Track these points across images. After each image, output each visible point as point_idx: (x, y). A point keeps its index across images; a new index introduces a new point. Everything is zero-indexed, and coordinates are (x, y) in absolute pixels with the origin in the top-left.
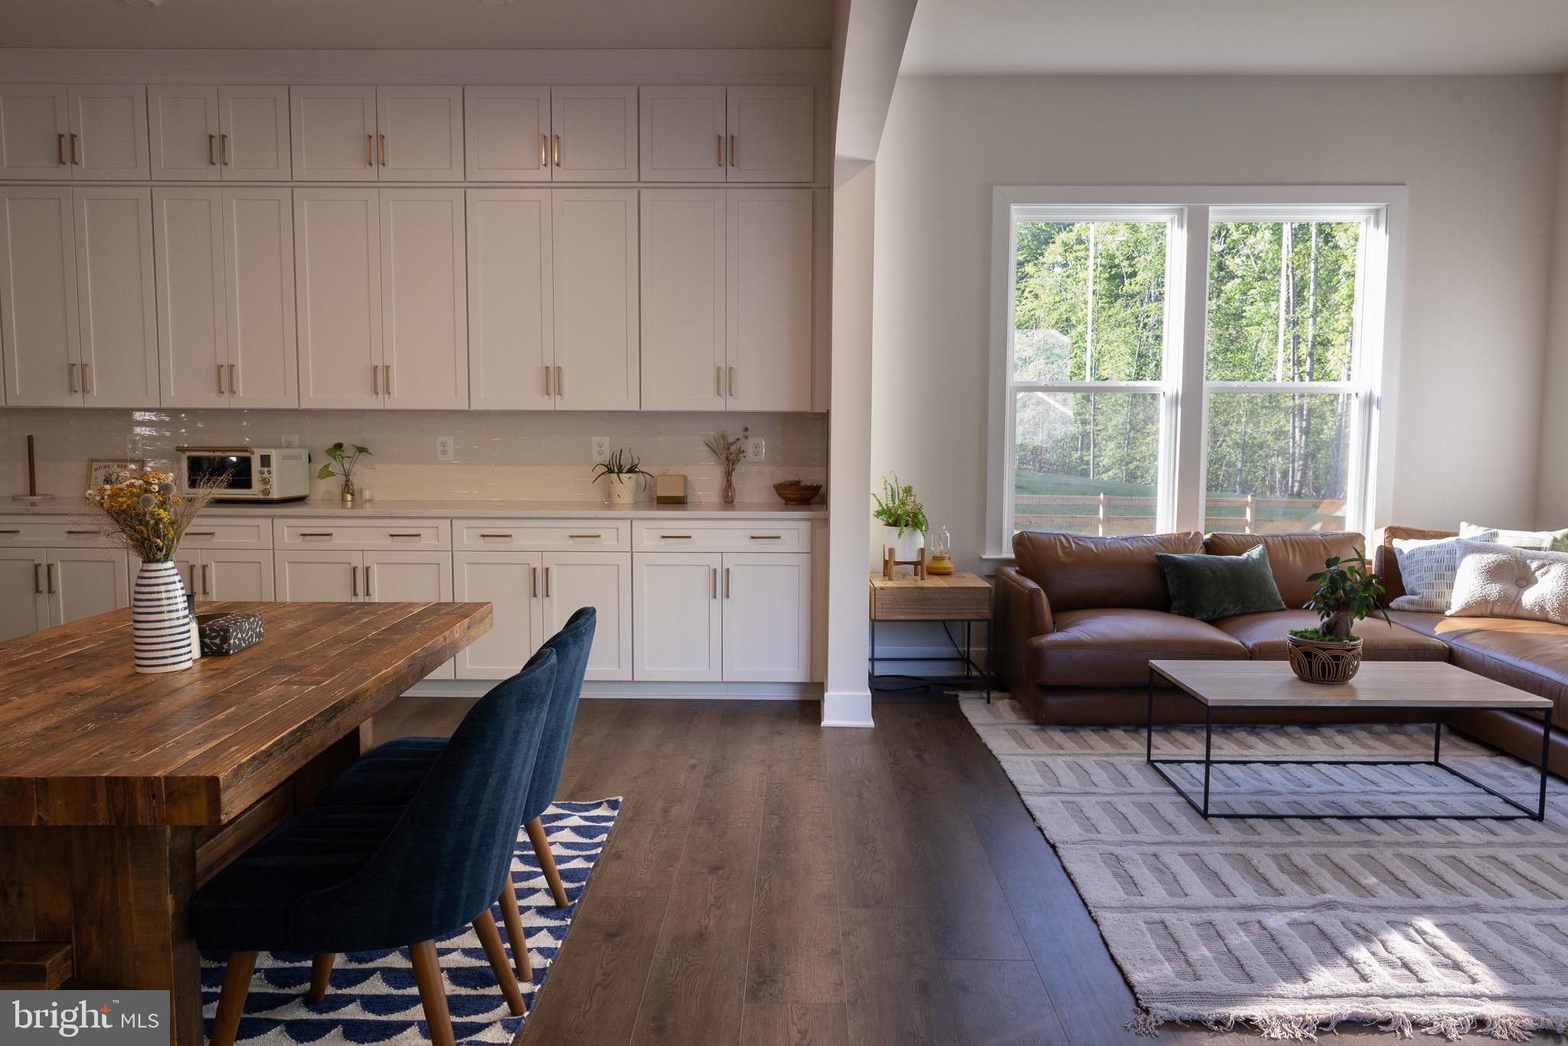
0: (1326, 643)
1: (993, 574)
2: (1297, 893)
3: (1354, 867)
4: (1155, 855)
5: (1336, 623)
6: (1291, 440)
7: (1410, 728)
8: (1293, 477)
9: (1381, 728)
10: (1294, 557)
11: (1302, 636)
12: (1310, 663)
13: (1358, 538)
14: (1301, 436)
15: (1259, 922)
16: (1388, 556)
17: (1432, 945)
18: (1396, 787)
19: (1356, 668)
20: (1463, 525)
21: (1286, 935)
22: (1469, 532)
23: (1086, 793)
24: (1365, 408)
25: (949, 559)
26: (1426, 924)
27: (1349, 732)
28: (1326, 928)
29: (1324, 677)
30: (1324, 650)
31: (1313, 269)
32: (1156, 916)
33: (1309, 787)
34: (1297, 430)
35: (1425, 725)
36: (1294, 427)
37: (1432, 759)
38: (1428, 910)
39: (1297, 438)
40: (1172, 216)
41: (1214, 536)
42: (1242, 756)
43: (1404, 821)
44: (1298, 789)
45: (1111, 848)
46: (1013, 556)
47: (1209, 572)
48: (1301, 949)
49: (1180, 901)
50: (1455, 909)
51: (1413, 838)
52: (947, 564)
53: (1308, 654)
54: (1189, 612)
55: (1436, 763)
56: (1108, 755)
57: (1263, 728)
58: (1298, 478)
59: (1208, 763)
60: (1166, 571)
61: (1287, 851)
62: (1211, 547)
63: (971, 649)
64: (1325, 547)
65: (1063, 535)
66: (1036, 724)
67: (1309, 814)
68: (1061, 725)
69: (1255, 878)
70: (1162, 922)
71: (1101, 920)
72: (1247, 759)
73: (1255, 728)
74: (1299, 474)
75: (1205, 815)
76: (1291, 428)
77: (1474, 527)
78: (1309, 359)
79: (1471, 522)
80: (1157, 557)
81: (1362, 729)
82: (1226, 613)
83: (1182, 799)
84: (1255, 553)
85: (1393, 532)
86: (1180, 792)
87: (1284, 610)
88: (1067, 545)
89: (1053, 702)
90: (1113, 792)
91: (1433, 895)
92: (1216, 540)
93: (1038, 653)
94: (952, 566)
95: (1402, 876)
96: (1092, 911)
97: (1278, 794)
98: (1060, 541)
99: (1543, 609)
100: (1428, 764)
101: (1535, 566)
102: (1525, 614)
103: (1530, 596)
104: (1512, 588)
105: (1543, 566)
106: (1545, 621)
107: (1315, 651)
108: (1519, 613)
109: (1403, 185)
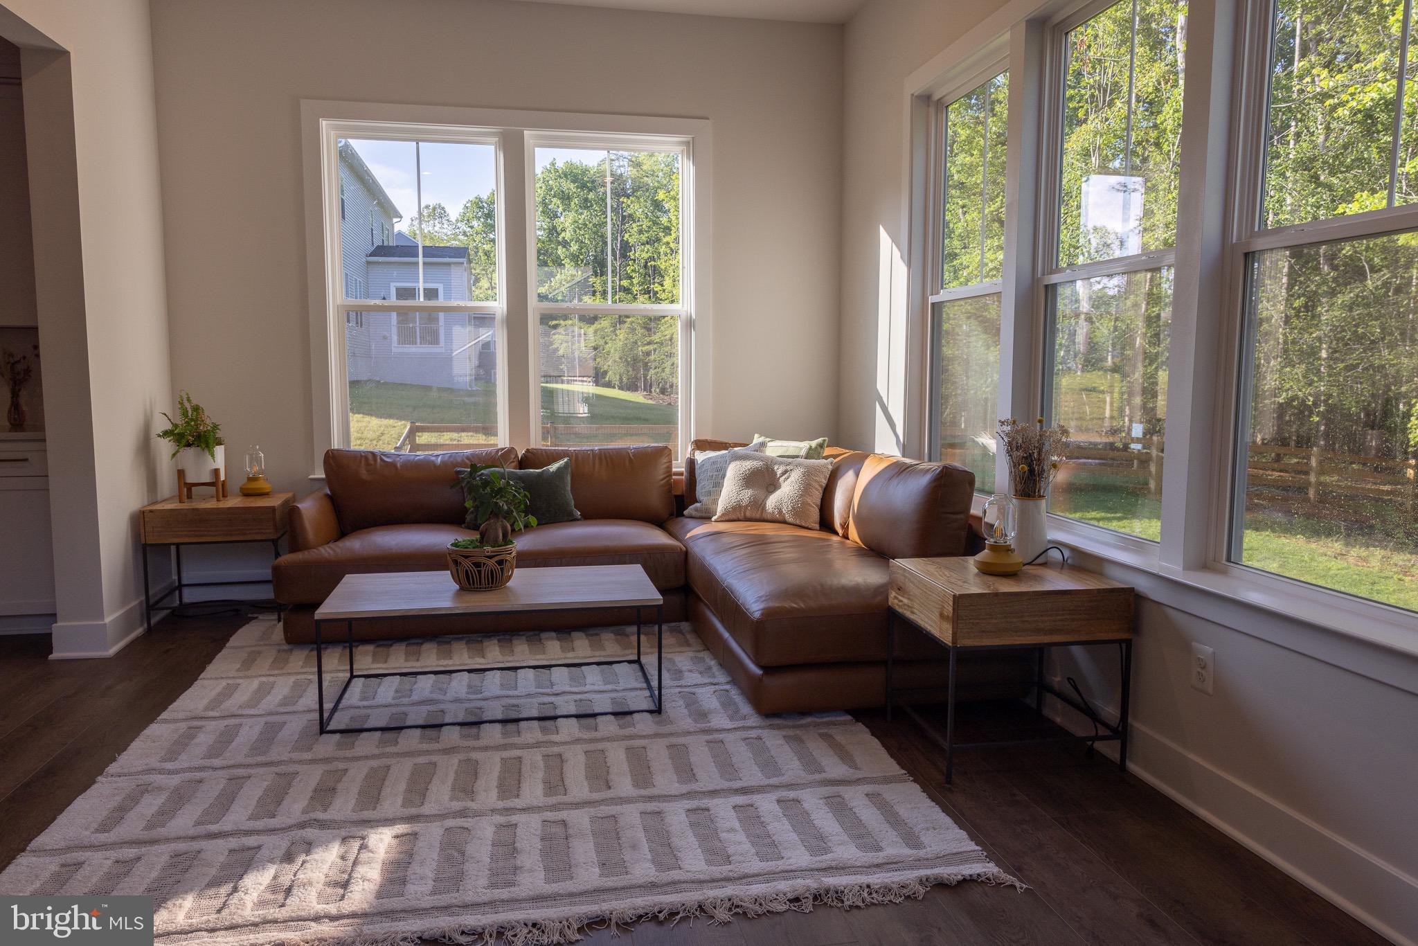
13: (667, 452)
16: (692, 467)
19: (510, 576)
20: (756, 437)
24: (687, 329)
29: (492, 583)
30: (490, 557)
40: (495, 139)
41: (530, 450)
46: (324, 476)
52: (263, 485)
62: (523, 461)
64: (631, 460)
66: (288, 644)
77: (763, 438)
84: (558, 466)
87: (578, 520)
88: (372, 462)
92: (529, 454)
98: (367, 458)
99: (780, 512)
100: (630, 662)
101: (779, 472)
102: (769, 517)
103: (772, 502)
104: (760, 493)
105: (786, 472)
106: (784, 522)
107: (483, 560)
108: (765, 516)
109: (707, 119)
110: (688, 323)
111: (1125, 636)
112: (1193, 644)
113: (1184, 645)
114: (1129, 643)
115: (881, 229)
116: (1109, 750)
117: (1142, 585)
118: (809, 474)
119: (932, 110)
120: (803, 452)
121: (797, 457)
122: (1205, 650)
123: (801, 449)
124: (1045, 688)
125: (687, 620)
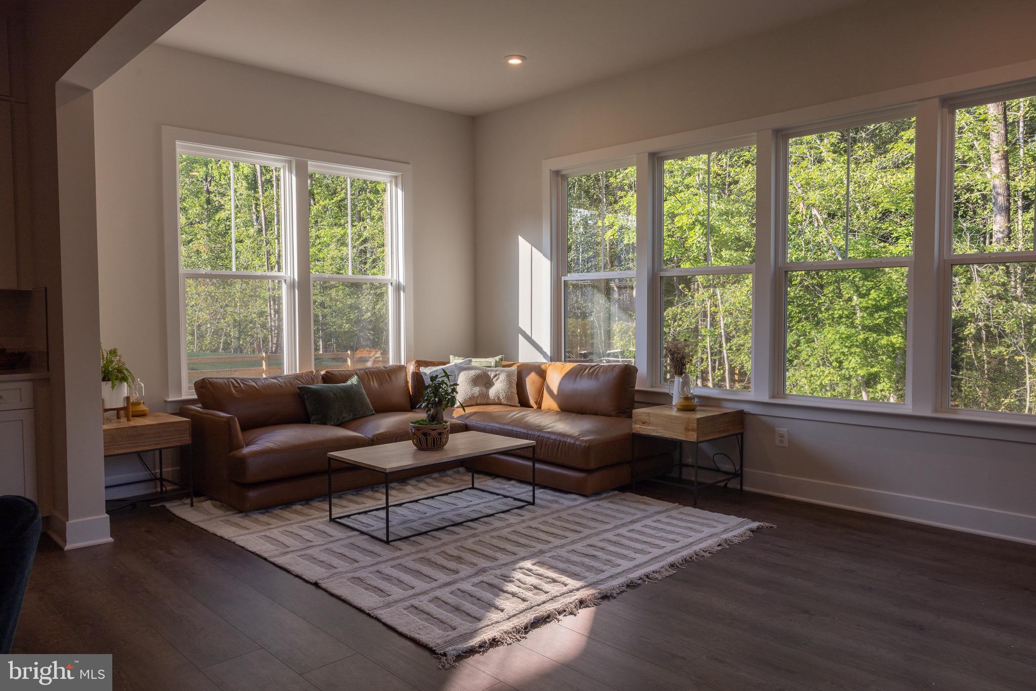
0: (434, 426)
1: (178, 412)
2: (465, 570)
3: (477, 548)
4: (378, 571)
5: (437, 414)
7: (449, 472)
9: (436, 475)
10: (373, 382)
11: (420, 424)
12: (426, 439)
13: (401, 368)
15: (458, 589)
16: (418, 377)
17: (538, 575)
18: (465, 504)
19: (447, 438)
20: (451, 357)
21: (477, 591)
22: (455, 361)
23: (308, 547)
24: (396, 291)
25: (144, 403)
26: (528, 564)
27: (422, 481)
28: (490, 582)
29: (434, 446)
30: (434, 430)
32: (407, 603)
33: (425, 514)
35: (455, 469)
37: (471, 486)
38: (524, 559)
40: (284, 164)
41: (327, 372)
42: (378, 505)
43: (482, 519)
44: (422, 516)
45: (352, 575)
46: (196, 397)
47: (333, 395)
48: (486, 595)
49: (411, 592)
50: (533, 555)
51: (492, 527)
52: (143, 407)
53: (425, 434)
54: (324, 421)
55: (473, 488)
56: (302, 522)
57: (378, 487)
59: (387, 508)
60: (305, 397)
61: (443, 549)
62: (327, 378)
63: (163, 470)
64: (388, 375)
65: (233, 378)
66: (241, 512)
67: (436, 527)
68: (258, 510)
69: (437, 568)
70: (412, 606)
71: (380, 616)
72: (367, 509)
73: (373, 488)
75: (387, 542)
77: (457, 358)
79: (455, 355)
80: (299, 388)
81: (428, 477)
82: (345, 420)
83: (366, 537)
84: (354, 380)
85: (419, 363)
86: (362, 533)
87: (373, 414)
88: (237, 385)
89: (252, 494)
90: (324, 543)
91: (522, 552)
92: (329, 374)
93: (242, 460)
94: (147, 409)
95: (502, 546)
96: (370, 612)
97: (414, 521)
98: (232, 383)
99: (499, 398)
101: (492, 376)
102: (491, 402)
103: (492, 392)
104: (484, 390)
105: (496, 376)
106: (500, 404)
107: (429, 431)
108: (489, 402)
109: (409, 164)
110: (398, 288)
111: (740, 431)
112: (777, 428)
113: (771, 430)
114: (742, 434)
115: (520, 238)
116: (734, 484)
117: (747, 408)
118: (509, 376)
119: (560, 179)
120: (493, 364)
121: (490, 367)
122: (783, 430)
123: (491, 362)
124: (682, 465)
125: (461, 466)
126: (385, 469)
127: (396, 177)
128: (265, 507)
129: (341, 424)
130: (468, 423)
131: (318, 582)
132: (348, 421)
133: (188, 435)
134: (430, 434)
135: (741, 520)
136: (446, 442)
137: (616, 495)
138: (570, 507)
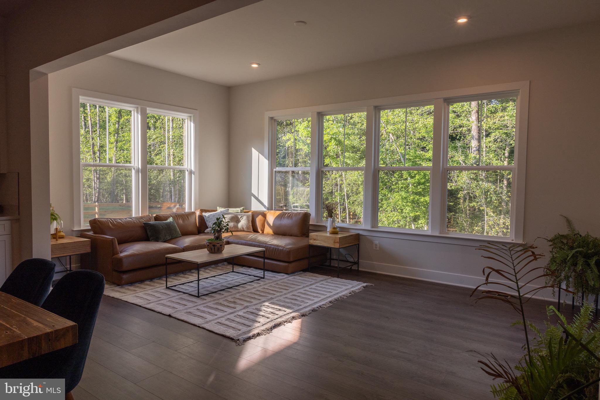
0: (218, 242)
1: (80, 236)
2: (239, 307)
3: (242, 298)
4: (197, 309)
5: (219, 236)
6: (93, 182)
7: (220, 265)
8: (95, 195)
9: (213, 266)
10: (180, 220)
11: (211, 241)
12: (214, 248)
13: (194, 213)
14: (97, 180)
15: (237, 315)
17: (272, 308)
18: (231, 279)
19: (224, 247)
20: (218, 208)
21: (246, 315)
22: (220, 210)
23: (160, 300)
24: (190, 174)
25: (62, 231)
26: (267, 304)
27: (207, 269)
28: (251, 311)
29: (218, 251)
30: (218, 244)
31: (98, 119)
32: (216, 321)
33: (213, 284)
34: (95, 178)
35: (222, 263)
36: (94, 177)
37: (232, 271)
38: (264, 302)
39: (96, 181)
40: (134, 109)
41: (157, 215)
42: (188, 281)
43: (241, 286)
44: (212, 285)
45: (186, 311)
46: (90, 228)
47: (161, 227)
48: (251, 317)
49: (216, 317)
50: (268, 300)
51: (246, 289)
52: (62, 234)
53: (214, 246)
54: (157, 239)
55: (233, 272)
56: (152, 289)
57: (186, 272)
58: (97, 196)
60: (147, 228)
61: (226, 299)
62: (157, 218)
63: (71, 266)
64: (187, 216)
65: (109, 218)
66: (118, 285)
67: (220, 290)
68: (127, 284)
69: (225, 307)
70: (218, 322)
71: (205, 327)
73: (183, 273)
74: (97, 194)
75: (198, 297)
76: (93, 177)
77: (221, 208)
78: (98, 152)
79: (220, 207)
80: (144, 223)
81: (209, 267)
82: (167, 239)
83: (187, 295)
84: (171, 220)
85: (202, 211)
86: (184, 293)
87: (181, 236)
88: (112, 222)
89: (125, 276)
90: (167, 298)
91: (263, 299)
92: (157, 216)
94: (64, 234)
95: (253, 297)
96: (200, 326)
97: (208, 287)
98: (109, 221)
99: (243, 228)
100: (232, 272)
101: (240, 217)
102: (239, 230)
103: (240, 225)
104: (236, 224)
105: (241, 217)
106: (244, 231)
107: (216, 244)
108: (238, 230)
109: (197, 110)
110: (191, 173)
111: (358, 243)
112: (374, 242)
113: (371, 242)
114: (359, 244)
115: (253, 149)
116: (355, 267)
117: (361, 232)
118: (248, 217)
119: (273, 121)
120: (239, 211)
121: (238, 213)
122: (377, 242)
123: (238, 210)
124: (331, 259)
126: (198, 262)
127: (190, 117)
128: (131, 283)
129: (165, 241)
130: (229, 240)
131: (171, 314)
132: (169, 240)
133: (89, 247)
134: (216, 245)
135: (359, 282)
136: (224, 249)
137: (302, 273)
138: (281, 279)
